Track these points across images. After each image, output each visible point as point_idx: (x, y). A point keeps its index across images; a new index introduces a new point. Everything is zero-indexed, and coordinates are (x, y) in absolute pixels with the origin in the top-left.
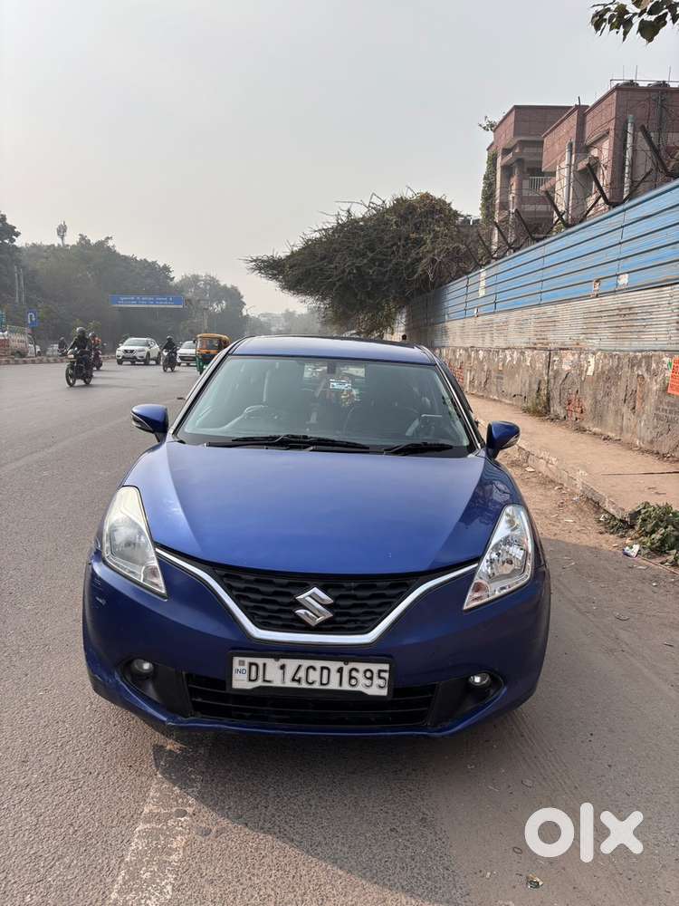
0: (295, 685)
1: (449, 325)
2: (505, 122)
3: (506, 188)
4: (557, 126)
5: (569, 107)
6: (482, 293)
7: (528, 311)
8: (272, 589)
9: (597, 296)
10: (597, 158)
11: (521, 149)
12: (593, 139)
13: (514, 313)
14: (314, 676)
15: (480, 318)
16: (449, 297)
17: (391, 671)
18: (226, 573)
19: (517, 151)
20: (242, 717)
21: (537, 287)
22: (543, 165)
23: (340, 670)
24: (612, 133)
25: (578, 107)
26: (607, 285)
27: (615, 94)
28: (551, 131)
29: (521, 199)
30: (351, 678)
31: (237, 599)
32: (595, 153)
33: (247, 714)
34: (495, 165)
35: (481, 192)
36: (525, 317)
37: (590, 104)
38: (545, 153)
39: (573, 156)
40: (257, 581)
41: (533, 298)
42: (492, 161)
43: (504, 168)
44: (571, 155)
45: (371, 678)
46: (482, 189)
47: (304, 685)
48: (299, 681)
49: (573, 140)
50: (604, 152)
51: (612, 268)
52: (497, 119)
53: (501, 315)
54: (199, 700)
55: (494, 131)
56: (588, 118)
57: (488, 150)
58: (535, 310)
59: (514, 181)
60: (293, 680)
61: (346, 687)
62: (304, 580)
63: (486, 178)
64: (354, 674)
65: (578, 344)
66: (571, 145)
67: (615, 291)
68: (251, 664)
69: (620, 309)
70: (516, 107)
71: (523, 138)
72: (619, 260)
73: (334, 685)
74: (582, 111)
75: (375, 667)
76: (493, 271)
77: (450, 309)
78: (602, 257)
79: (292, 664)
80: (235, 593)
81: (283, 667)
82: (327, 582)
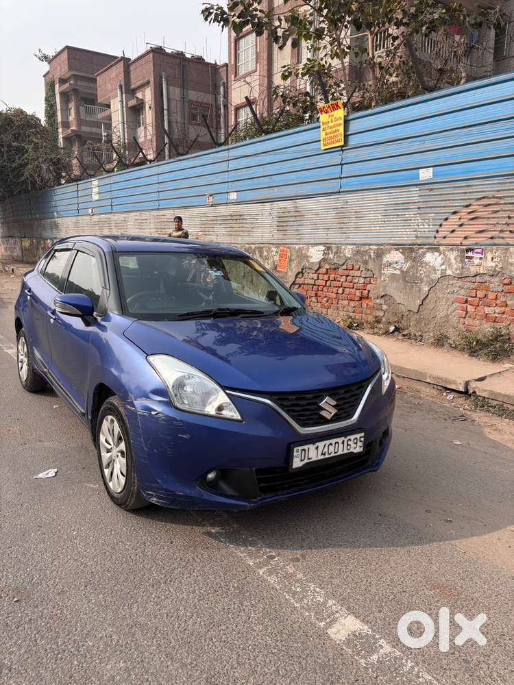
0: (323, 457)
1: (60, 221)
2: (59, 57)
3: (65, 110)
4: (107, 70)
5: (116, 58)
6: (96, 197)
7: (147, 213)
8: (305, 402)
9: (212, 206)
10: (142, 100)
11: (76, 82)
12: (138, 84)
13: (132, 214)
14: (332, 449)
15: (95, 216)
16: (56, 198)
17: (365, 437)
18: (278, 397)
19: (72, 82)
20: (285, 489)
21: (155, 196)
22: (98, 97)
23: (343, 442)
24: (152, 83)
25: (124, 59)
26: (218, 199)
27: (151, 55)
28: (102, 73)
29: (80, 122)
30: (348, 445)
31: (287, 412)
32: (139, 95)
33: (286, 486)
34: (54, 91)
35: (44, 110)
36: (143, 218)
37: (133, 58)
38: (99, 89)
39: (124, 95)
40: (297, 399)
41: (152, 204)
42: (50, 86)
43: (62, 94)
44: (122, 94)
45: (356, 443)
46: (44, 108)
47: (327, 456)
48: (324, 454)
49: (122, 83)
50: (148, 95)
51: (223, 188)
52: (51, 53)
53: (118, 216)
54: (263, 485)
55: (49, 63)
56: (132, 68)
57: (44, 76)
58: (153, 213)
59: (72, 105)
60: (322, 454)
61: (346, 451)
62: (319, 393)
63: (47, 100)
64: (349, 443)
65: (197, 238)
66: (121, 86)
67: (227, 203)
68: (302, 450)
69: (231, 216)
70: (67, 48)
71: (76, 73)
72: (228, 182)
73: (340, 452)
74: (126, 62)
75: (358, 436)
76: (107, 181)
77: (59, 208)
78: (211, 179)
79: (321, 445)
80: (286, 409)
81: (317, 448)
82: (331, 391)
